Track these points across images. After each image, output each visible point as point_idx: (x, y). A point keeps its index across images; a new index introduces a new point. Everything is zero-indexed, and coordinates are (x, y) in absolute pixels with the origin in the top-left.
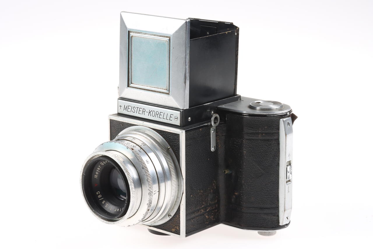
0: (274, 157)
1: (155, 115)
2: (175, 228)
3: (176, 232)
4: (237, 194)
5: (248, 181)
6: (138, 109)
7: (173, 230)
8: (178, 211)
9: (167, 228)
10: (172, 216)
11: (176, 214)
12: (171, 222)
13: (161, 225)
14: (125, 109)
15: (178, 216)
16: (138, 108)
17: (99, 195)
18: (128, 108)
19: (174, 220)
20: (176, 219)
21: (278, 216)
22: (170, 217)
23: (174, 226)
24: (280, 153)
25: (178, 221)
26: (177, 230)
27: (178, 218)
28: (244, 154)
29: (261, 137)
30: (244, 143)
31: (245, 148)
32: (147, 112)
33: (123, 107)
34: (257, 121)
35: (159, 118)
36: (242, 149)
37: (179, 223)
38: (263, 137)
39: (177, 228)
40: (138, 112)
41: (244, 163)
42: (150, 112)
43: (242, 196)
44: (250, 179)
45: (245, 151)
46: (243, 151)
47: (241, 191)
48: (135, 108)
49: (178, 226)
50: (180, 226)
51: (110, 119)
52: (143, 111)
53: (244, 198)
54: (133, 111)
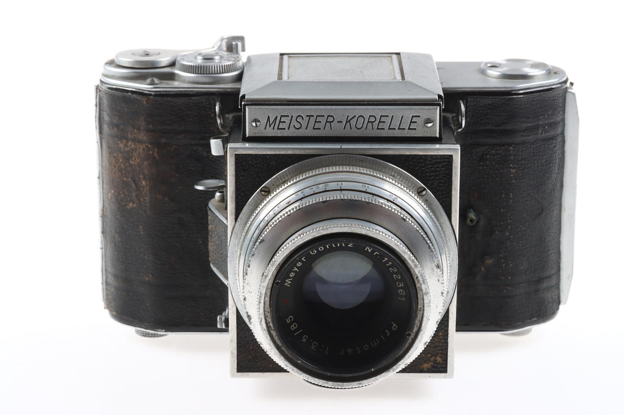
1: (365, 125)
2: (433, 362)
3: (433, 369)
4: (491, 261)
5: (519, 229)
6: (313, 120)
7: (426, 366)
11: (438, 330)
14: (270, 126)
15: (440, 334)
16: (310, 116)
17: (291, 323)
18: (280, 122)
19: (430, 344)
20: (436, 340)
21: (559, 288)
23: (430, 357)
24: (566, 159)
25: (441, 344)
26: (438, 364)
27: (441, 337)
28: (512, 175)
29: (542, 133)
30: (511, 152)
31: (513, 163)
32: (338, 122)
33: (264, 121)
34: (536, 101)
35: (378, 129)
36: (505, 166)
37: (443, 348)
38: (545, 132)
39: (439, 359)
40: (311, 125)
41: (510, 195)
42: (349, 121)
43: (503, 263)
44: (520, 225)
45: (513, 169)
46: (508, 169)
47: (500, 255)
48: (303, 119)
49: (442, 355)
50: (448, 353)
51: (235, 154)
52: (327, 122)
53: (509, 266)
54: (294, 126)
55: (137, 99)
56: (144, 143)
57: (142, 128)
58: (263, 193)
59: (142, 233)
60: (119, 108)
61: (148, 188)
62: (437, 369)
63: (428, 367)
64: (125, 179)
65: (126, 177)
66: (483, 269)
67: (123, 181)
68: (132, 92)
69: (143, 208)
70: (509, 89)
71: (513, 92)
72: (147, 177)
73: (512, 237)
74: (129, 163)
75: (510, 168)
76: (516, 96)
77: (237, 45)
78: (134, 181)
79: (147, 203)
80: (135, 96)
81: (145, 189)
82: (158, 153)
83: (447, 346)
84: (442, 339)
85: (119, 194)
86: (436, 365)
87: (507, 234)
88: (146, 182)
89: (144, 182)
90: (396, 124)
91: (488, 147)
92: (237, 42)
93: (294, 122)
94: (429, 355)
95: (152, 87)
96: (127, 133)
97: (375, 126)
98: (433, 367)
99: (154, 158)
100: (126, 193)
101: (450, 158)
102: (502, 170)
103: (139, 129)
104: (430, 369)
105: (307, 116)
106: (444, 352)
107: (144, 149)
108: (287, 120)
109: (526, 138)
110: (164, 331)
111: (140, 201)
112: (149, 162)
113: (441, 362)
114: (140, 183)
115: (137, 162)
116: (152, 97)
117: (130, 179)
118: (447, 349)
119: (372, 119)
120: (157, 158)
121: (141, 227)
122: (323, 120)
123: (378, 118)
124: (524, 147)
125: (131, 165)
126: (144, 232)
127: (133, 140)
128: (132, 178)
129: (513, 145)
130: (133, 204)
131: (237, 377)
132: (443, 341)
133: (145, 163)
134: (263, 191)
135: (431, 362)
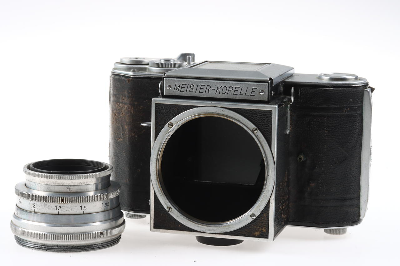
0: (358, 136)
1: (227, 92)
2: (261, 231)
3: (261, 236)
4: (313, 185)
5: (330, 167)
6: (199, 87)
7: (257, 233)
8: (267, 208)
9: (245, 233)
10: (256, 216)
11: (263, 212)
12: (253, 224)
13: (237, 230)
14: (176, 90)
15: (265, 215)
16: (198, 85)
18: (182, 87)
19: (259, 220)
20: (262, 218)
21: (359, 207)
22: (254, 217)
23: (259, 229)
24: (363, 130)
25: (265, 221)
26: (263, 233)
27: (265, 217)
28: (326, 135)
29: (345, 112)
30: (325, 121)
31: (327, 127)
32: (213, 89)
33: (173, 87)
34: (342, 93)
35: (234, 94)
36: (322, 129)
37: (266, 223)
38: (347, 112)
39: (264, 230)
40: (198, 90)
41: (324, 146)
42: (219, 89)
43: (320, 187)
44: (331, 165)
45: (326, 131)
46: (324, 131)
47: (319, 181)
48: (194, 86)
49: (266, 228)
50: (269, 227)
51: (156, 104)
52: (206, 89)
53: (324, 188)
54: (189, 90)
55: (124, 80)
56: (127, 104)
57: (126, 96)
58: (169, 126)
59: (124, 155)
60: (116, 85)
61: (128, 130)
62: (263, 236)
63: (258, 234)
64: (118, 125)
65: (118, 124)
66: (309, 189)
67: (117, 126)
68: (123, 76)
69: (125, 141)
70: (325, 84)
71: (327, 86)
72: (128, 124)
73: (326, 171)
74: (120, 116)
75: (325, 130)
76: (329, 88)
77: (189, 58)
78: (122, 126)
79: (127, 138)
80: (124, 78)
81: (126, 130)
82: (133, 110)
83: (269, 222)
84: (266, 218)
85: (115, 133)
86: (262, 233)
87: (323, 169)
88: (127, 127)
89: (126, 126)
90: (243, 92)
91: (312, 117)
92: (189, 56)
93: (189, 88)
94: (259, 227)
95: (133, 73)
96: (120, 99)
97: (232, 93)
98: (261, 234)
99: (131, 113)
100: (118, 133)
101: (270, 112)
102: (320, 131)
103: (125, 96)
104: (259, 236)
105: (196, 85)
106: (267, 226)
107: (126, 108)
108: (185, 87)
109: (335, 114)
110: (133, 212)
111: (124, 137)
112: (129, 115)
113: (265, 232)
114: (124, 127)
115: (124, 115)
116: (131, 78)
117: (120, 125)
118: (268, 224)
119: (231, 89)
120: (133, 113)
121: (124, 152)
122: (205, 88)
123: (234, 88)
124: (334, 119)
125: (121, 117)
126: (125, 154)
127: (122, 103)
128: (121, 124)
129: (327, 117)
130: (121, 139)
131: (154, 231)
132: (266, 219)
133: (127, 116)
134: (170, 125)
135: (259, 231)
